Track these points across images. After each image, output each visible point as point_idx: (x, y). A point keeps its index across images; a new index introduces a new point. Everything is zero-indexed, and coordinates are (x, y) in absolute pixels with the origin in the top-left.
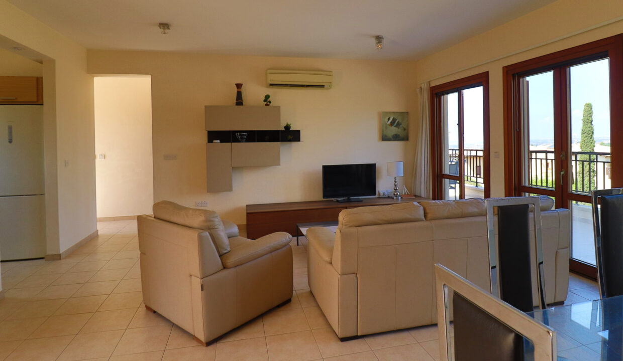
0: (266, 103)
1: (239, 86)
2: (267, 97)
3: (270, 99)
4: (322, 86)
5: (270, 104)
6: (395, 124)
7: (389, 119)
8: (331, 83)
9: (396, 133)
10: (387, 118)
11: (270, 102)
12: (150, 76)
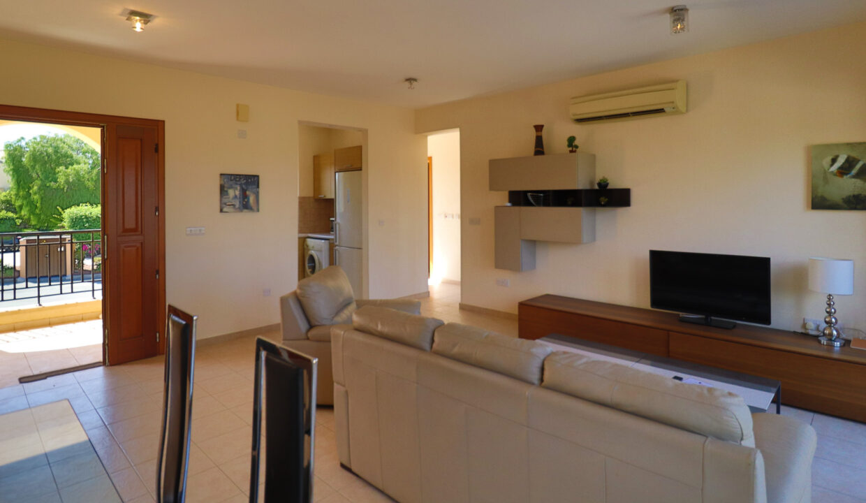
0: (571, 149)
1: (539, 128)
2: (571, 140)
3: (576, 143)
4: (661, 111)
5: (578, 150)
6: (854, 172)
7: (834, 161)
8: (673, 102)
9: (856, 193)
10: (829, 159)
11: (577, 147)
12: (458, 129)
